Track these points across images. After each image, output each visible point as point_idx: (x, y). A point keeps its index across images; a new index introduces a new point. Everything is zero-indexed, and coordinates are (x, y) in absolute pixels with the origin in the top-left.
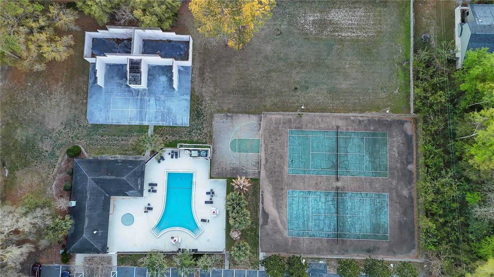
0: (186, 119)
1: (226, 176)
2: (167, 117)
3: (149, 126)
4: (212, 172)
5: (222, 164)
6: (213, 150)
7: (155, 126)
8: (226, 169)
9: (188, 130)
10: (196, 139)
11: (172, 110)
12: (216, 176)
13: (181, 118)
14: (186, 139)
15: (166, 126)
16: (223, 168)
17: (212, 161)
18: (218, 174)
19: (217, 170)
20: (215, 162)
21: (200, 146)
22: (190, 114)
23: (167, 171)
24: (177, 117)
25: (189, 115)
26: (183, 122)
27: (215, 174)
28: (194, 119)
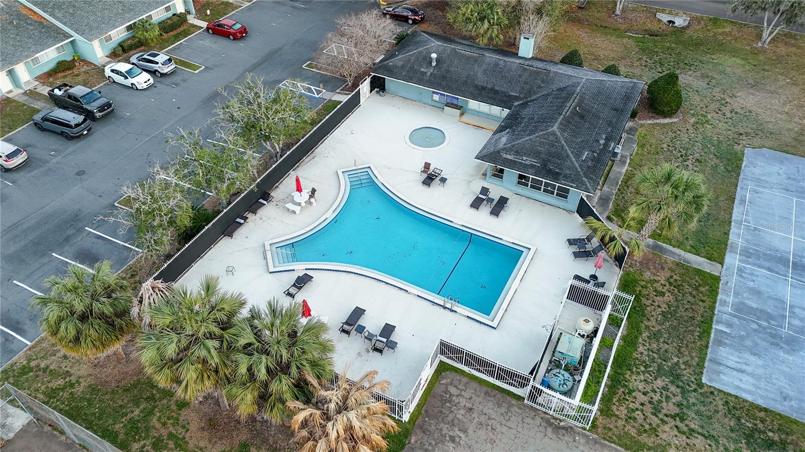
0: (742, 386)
1: (421, 427)
2: (755, 326)
3: (722, 264)
4: (465, 380)
5: (482, 433)
6: (563, 428)
7: (717, 279)
8: (453, 439)
9: (687, 374)
10: (636, 381)
11: (787, 352)
12: (439, 389)
13: (744, 367)
14: (641, 349)
15: (712, 308)
16: (465, 431)
17: (514, 402)
18: (446, 400)
19: (463, 402)
20: (503, 410)
21: (599, 383)
22: (766, 410)
23: (531, 253)
24: (752, 358)
25: (760, 402)
26: (727, 371)
27: (453, 390)
28: (738, 413)
